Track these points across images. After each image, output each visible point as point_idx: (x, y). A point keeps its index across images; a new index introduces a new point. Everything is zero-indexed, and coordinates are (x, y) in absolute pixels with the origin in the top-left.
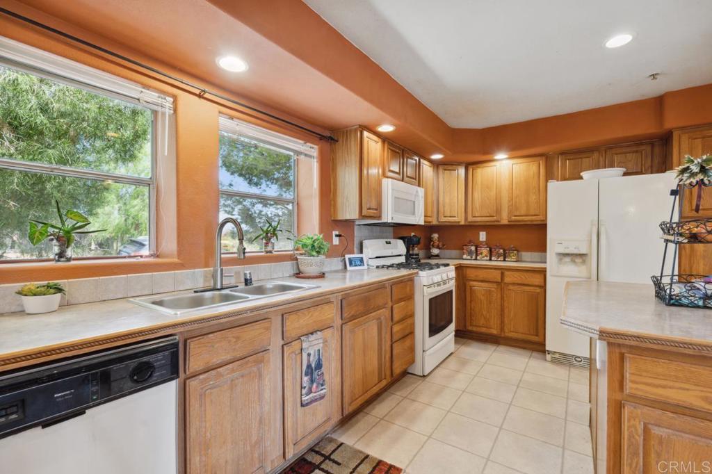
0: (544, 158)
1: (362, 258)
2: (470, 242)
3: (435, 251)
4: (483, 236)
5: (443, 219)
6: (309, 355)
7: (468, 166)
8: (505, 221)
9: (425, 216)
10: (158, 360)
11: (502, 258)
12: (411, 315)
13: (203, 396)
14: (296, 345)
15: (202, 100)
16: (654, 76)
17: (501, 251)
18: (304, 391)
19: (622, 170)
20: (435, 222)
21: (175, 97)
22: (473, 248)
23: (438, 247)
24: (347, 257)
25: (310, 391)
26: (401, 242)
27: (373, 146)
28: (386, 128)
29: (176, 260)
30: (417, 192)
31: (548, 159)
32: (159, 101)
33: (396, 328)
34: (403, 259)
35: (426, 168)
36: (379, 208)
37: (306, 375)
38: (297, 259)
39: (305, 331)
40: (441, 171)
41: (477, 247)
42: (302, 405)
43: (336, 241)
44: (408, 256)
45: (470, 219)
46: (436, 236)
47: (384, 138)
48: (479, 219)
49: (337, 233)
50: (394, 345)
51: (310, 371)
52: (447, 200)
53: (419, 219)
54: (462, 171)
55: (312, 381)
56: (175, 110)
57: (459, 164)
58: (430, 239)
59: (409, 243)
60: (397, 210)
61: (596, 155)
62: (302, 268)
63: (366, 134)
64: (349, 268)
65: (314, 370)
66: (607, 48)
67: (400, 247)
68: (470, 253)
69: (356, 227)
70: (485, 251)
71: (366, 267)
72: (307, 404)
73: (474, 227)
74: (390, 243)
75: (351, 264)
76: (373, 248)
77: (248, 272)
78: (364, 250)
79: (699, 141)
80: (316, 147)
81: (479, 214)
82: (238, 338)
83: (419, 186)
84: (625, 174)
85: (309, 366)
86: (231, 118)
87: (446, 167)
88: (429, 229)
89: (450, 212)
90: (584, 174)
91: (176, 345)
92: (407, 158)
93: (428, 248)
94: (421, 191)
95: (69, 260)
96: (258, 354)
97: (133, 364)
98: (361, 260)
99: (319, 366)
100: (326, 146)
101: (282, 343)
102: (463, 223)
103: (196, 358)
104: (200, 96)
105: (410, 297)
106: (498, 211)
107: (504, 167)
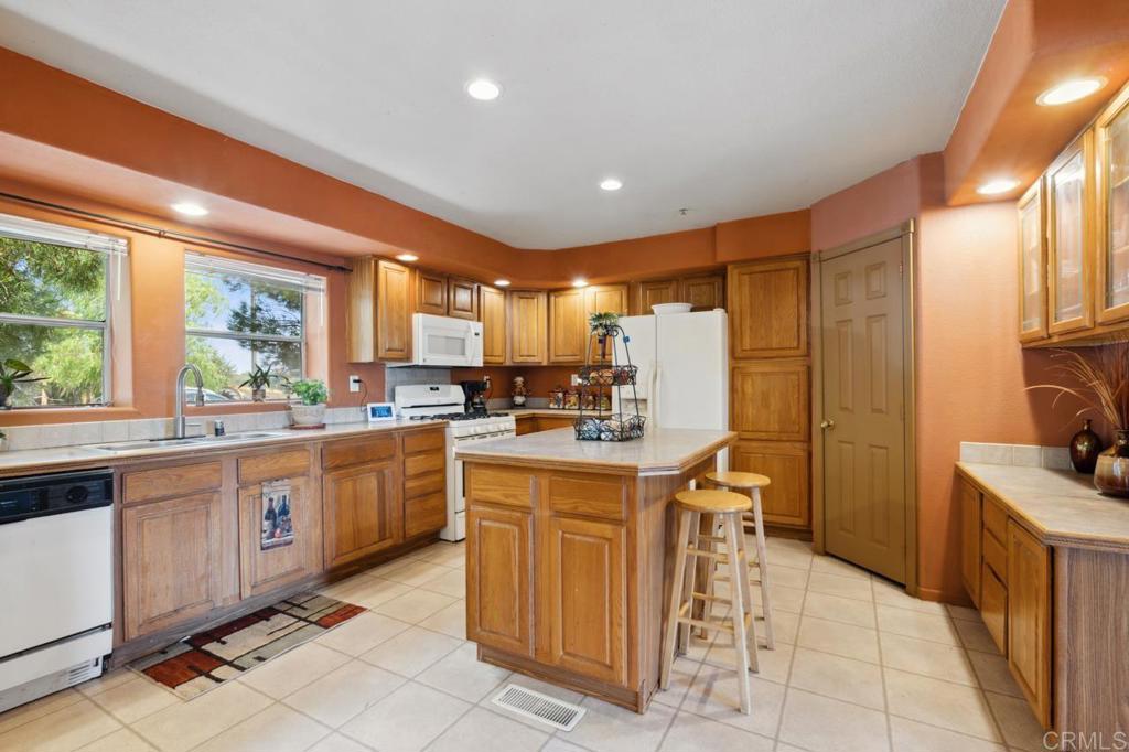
0: (626, 287)
1: (390, 408)
2: (560, 387)
3: (519, 400)
4: (576, 380)
5: (519, 359)
6: (271, 500)
7: (549, 292)
9: (485, 355)
10: (93, 486)
11: (591, 407)
12: (437, 471)
13: (140, 525)
14: (255, 490)
15: (163, 240)
16: (683, 211)
17: (591, 398)
18: (264, 535)
19: (689, 306)
20: (508, 363)
21: (129, 240)
22: (560, 395)
23: (520, 394)
24: (369, 406)
25: (272, 535)
26: (460, 387)
27: (396, 277)
28: (409, 257)
29: (131, 409)
30: (469, 327)
31: (630, 288)
32: (110, 245)
33: (410, 484)
34: (461, 409)
35: (491, 297)
36: (407, 348)
37: (267, 518)
38: (290, 409)
39: (266, 476)
40: (515, 299)
41: (565, 393)
42: (262, 549)
43: (354, 388)
44: (469, 405)
45: (553, 359)
46: (519, 380)
47: (415, 266)
48: (561, 359)
49: (357, 378)
50: (407, 503)
51: (271, 515)
52: (524, 335)
54: (542, 297)
55: (275, 526)
56: (129, 252)
57: (539, 291)
58: (513, 385)
59: (472, 389)
61: (674, 285)
62: (298, 418)
63: (383, 264)
64: (371, 419)
65: (278, 517)
66: (603, 190)
67: (456, 394)
68: (557, 401)
69: (387, 371)
70: (573, 399)
71: (394, 417)
72: (268, 548)
73: (563, 369)
74: (437, 389)
75: (374, 414)
76: (412, 395)
77: (218, 421)
78: (396, 398)
79: (746, 277)
80: (324, 278)
81: (564, 355)
82: (180, 477)
83: (479, 320)
84: (693, 310)
85: (271, 511)
86: (202, 254)
87: (522, 294)
89: (528, 350)
90: (655, 308)
91: (110, 476)
92: (456, 286)
93: (507, 395)
94: (478, 327)
95: (9, 408)
96: (205, 495)
97: (68, 486)
98: (389, 410)
99: (284, 511)
100: (340, 276)
101: (237, 486)
102: (545, 363)
103: (135, 489)
104: (159, 236)
105: (440, 450)
106: (582, 350)
107: (586, 296)
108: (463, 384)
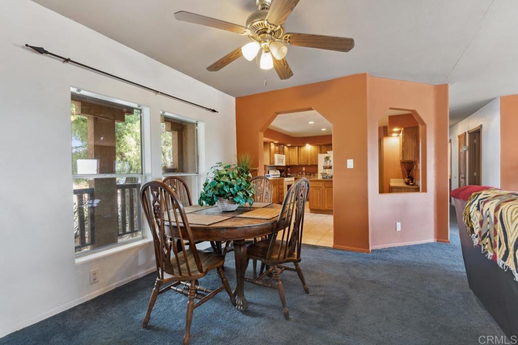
2: (300, 171)
3: (289, 174)
4: (304, 169)
5: (291, 164)
7: (298, 147)
8: (309, 164)
9: (286, 163)
12: (283, 189)
17: (309, 173)
20: (288, 165)
24: (266, 175)
26: (278, 171)
27: (273, 146)
28: (276, 142)
31: (320, 146)
33: (280, 191)
34: (279, 176)
35: (286, 148)
36: (274, 162)
40: (290, 149)
44: (281, 175)
45: (300, 163)
46: (289, 169)
47: (275, 144)
52: (292, 158)
53: (284, 164)
54: (297, 148)
57: (296, 146)
58: (287, 170)
59: (281, 171)
60: (279, 162)
63: (271, 144)
67: (278, 173)
68: (300, 174)
69: (267, 167)
70: (304, 174)
73: (301, 166)
74: (276, 171)
76: (272, 173)
78: (270, 173)
81: (302, 162)
83: (284, 154)
87: (292, 148)
88: (287, 167)
89: (293, 161)
90: (328, 152)
92: (281, 147)
93: (286, 173)
94: (284, 156)
102: (297, 165)
105: (283, 184)
106: (308, 161)
107: (309, 148)
108: (279, 170)
